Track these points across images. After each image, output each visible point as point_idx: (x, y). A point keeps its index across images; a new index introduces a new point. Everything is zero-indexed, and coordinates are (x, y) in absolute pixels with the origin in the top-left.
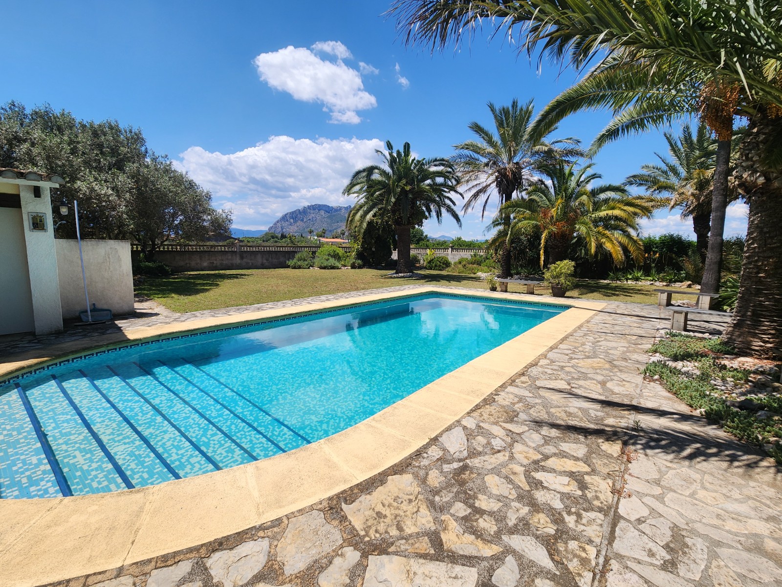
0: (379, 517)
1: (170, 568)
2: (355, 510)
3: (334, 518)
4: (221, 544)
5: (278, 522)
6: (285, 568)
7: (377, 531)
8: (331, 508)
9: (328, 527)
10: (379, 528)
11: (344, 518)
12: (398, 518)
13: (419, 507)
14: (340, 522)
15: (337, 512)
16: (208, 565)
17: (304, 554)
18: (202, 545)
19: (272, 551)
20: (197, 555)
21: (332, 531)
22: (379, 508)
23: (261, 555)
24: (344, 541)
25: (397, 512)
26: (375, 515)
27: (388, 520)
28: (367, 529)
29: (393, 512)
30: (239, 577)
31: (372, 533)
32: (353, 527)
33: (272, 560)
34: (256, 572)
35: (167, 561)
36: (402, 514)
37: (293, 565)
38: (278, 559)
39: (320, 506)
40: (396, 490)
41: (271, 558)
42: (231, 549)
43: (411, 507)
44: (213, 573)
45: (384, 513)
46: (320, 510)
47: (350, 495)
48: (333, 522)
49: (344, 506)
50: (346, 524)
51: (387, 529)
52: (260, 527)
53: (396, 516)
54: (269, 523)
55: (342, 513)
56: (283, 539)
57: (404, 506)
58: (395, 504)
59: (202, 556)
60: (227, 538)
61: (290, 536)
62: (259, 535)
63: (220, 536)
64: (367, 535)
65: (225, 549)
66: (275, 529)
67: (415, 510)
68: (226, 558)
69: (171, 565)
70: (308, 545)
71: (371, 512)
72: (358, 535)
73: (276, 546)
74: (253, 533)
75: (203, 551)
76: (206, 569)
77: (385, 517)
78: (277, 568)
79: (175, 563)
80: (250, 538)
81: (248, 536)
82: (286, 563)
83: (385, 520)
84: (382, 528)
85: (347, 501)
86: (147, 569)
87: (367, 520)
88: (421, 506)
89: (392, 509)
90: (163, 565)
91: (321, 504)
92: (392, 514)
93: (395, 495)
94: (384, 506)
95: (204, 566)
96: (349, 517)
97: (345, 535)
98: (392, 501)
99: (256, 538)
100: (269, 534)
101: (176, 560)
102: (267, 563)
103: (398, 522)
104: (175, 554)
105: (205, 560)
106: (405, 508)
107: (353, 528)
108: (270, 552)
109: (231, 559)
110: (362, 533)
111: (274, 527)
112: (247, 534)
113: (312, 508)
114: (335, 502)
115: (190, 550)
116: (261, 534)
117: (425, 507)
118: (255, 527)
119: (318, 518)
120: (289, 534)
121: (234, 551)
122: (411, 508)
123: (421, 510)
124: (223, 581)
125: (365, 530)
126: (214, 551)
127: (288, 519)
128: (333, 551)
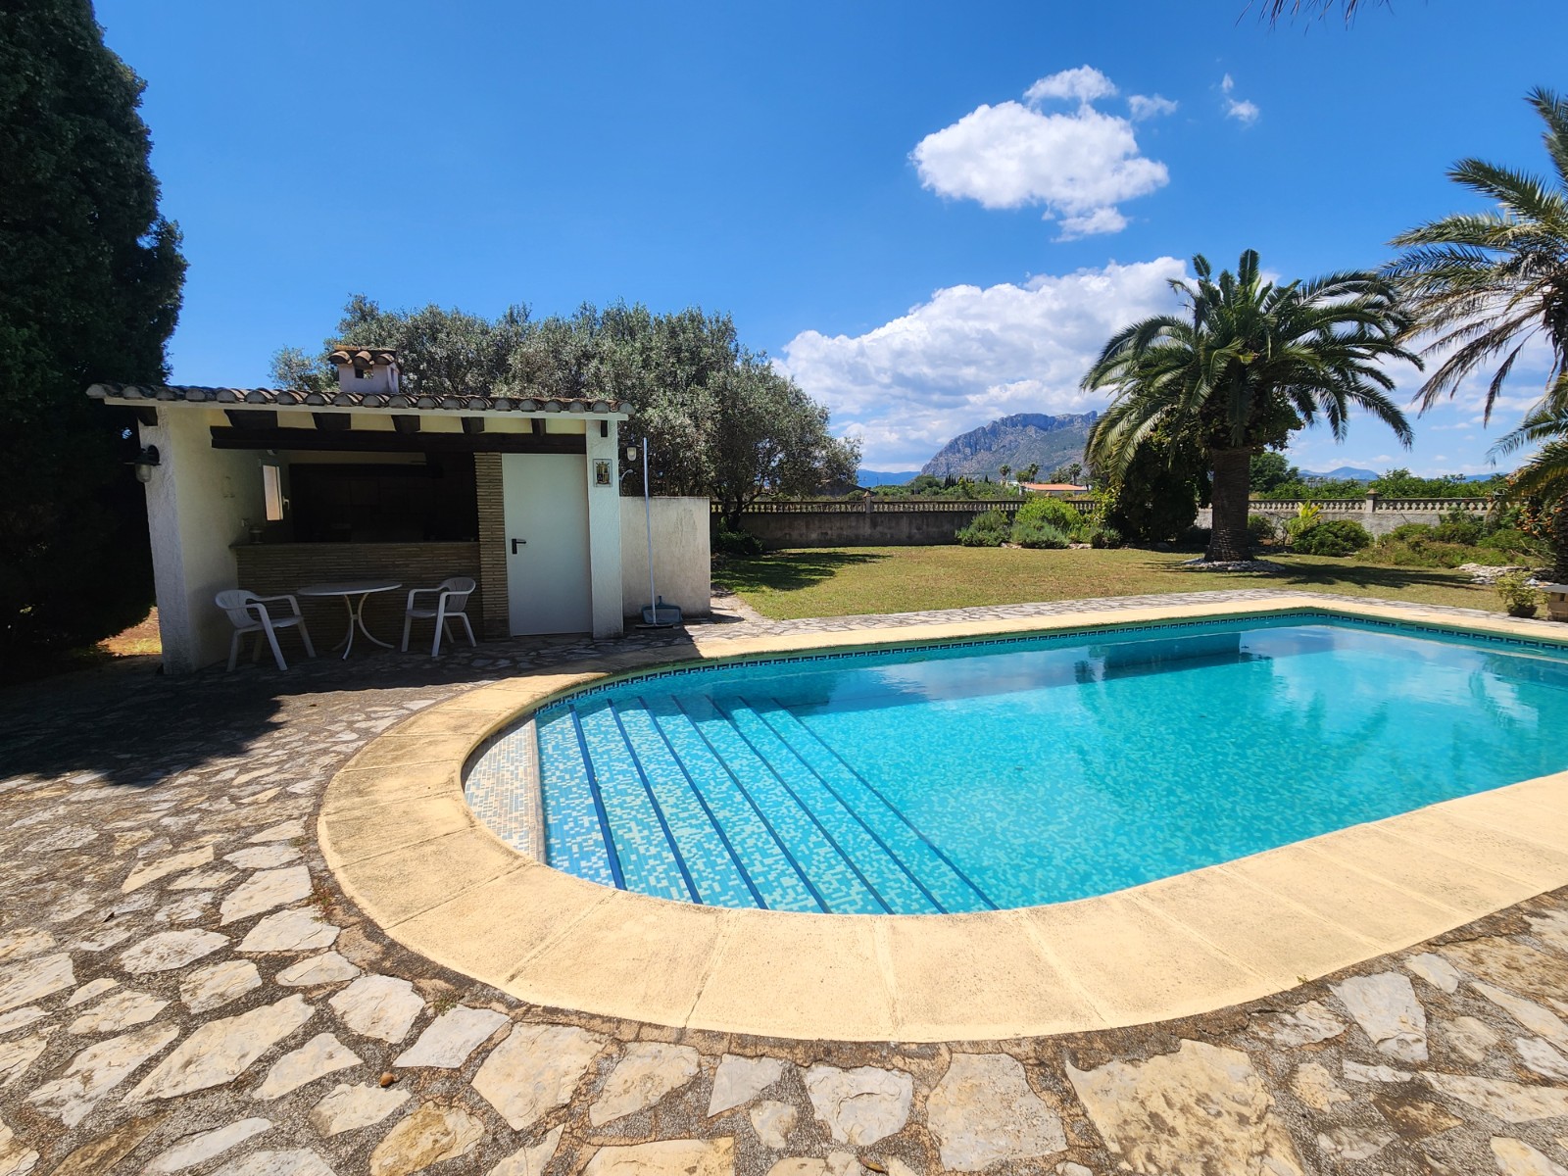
0: (1156, 1126)
1: (750, 1061)
2: (1097, 1088)
3: (1048, 1089)
4: (828, 1052)
5: (929, 1050)
6: (945, 1151)
7: (1150, 1157)
8: (1041, 1064)
9: (1031, 1101)
10: (1155, 1152)
11: (1069, 1097)
12: (1209, 1150)
13: (1267, 1145)
14: (1062, 1101)
15: (1053, 1075)
16: (807, 1081)
17: (981, 1138)
18: (799, 1042)
19: (919, 1104)
20: (790, 1058)
21: (1042, 1113)
22: (1157, 1104)
23: (898, 1104)
24: (1071, 1147)
25: (1204, 1132)
26: (1146, 1118)
27: (1181, 1143)
28: (1128, 1143)
29: (1195, 1129)
30: (857, 1130)
31: (1138, 1155)
32: (1092, 1124)
33: (917, 1123)
34: (887, 1133)
35: (747, 1046)
36: (1218, 1142)
37: (957, 1152)
38: (929, 1125)
39: (1016, 1050)
40: (1206, 1080)
41: (916, 1121)
42: (846, 1069)
43: (1246, 1135)
44: (815, 1100)
45: (1170, 1122)
46: (1015, 1057)
47: (1086, 1051)
48: (1045, 1095)
49: (1069, 1068)
50: (1074, 1111)
51: (1176, 1162)
52: (897, 1046)
53: (1203, 1143)
54: (914, 1047)
55: (1067, 1084)
56: (938, 1089)
57: (1226, 1126)
58: (1201, 1113)
59: (799, 1062)
60: (840, 1045)
61: (952, 1087)
62: (894, 1061)
63: (827, 1036)
64: (1125, 1155)
65: (835, 1065)
66: (925, 1063)
67: (1257, 1147)
68: (837, 1083)
69: (752, 1058)
70: (992, 1124)
71: (1135, 1107)
72: (1103, 1147)
73: (927, 1098)
74: (884, 1054)
75: (799, 1052)
76: (803, 1088)
77: (1173, 1132)
78: (928, 1144)
79: (757, 1056)
80: (877, 1062)
81: (876, 1056)
82: (944, 1141)
83: (1174, 1141)
84: (1164, 1156)
85: (1077, 1060)
86: (720, 1047)
87: (1125, 1121)
88: (1276, 1145)
89: (1193, 1120)
90: (740, 1051)
91: (1019, 1045)
92: (1190, 1133)
93: (1203, 1090)
94: (1169, 1104)
95: (800, 1081)
96: (1082, 1099)
97: (1072, 1136)
98: (1191, 1102)
99: (889, 1067)
100: (914, 1068)
101: (760, 1053)
102: (909, 1124)
103: (1210, 1159)
104: (758, 1040)
105: (803, 1071)
106: (1228, 1132)
107: (1090, 1129)
108: (914, 1105)
109: (845, 1088)
110: (1114, 1148)
111: (923, 1057)
112: (872, 1050)
113: (998, 1047)
114: (1049, 1053)
115: (781, 1043)
116: (898, 1061)
117: (1286, 1150)
118: (887, 1043)
119: (1015, 1077)
120: (952, 1082)
121: (851, 1076)
122: (1245, 1139)
123: (1274, 1151)
124: (831, 1123)
125: (1120, 1143)
126: (817, 1060)
127: (951, 1052)
128: (1046, 1159)
